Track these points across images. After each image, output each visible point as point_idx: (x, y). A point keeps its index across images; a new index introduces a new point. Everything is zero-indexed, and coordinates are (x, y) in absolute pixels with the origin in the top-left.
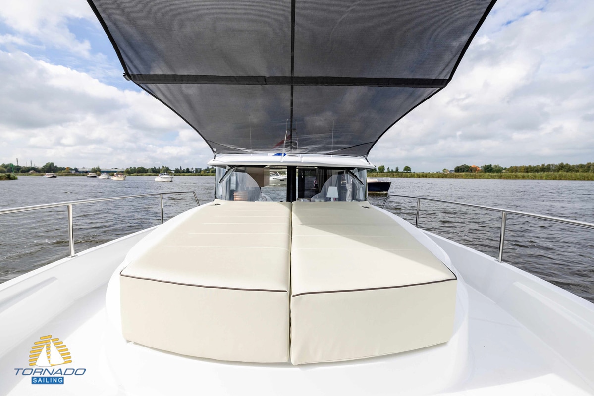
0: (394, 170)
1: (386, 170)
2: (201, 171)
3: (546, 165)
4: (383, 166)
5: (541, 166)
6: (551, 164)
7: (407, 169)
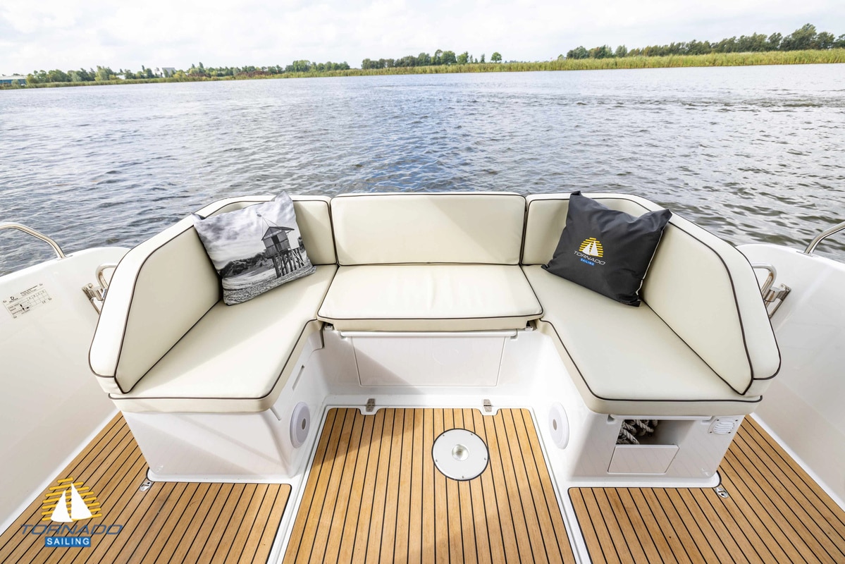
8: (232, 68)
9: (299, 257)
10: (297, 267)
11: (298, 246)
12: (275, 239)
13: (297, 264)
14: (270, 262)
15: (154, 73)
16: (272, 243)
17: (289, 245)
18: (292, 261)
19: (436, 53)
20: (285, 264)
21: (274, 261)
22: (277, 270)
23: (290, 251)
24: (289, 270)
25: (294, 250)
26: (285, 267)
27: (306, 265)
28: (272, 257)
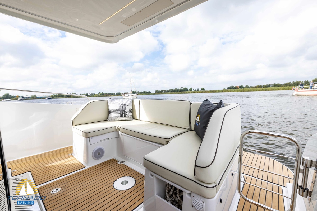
0: (197, 90)
1: (193, 90)
2: (94, 94)
3: (268, 84)
4: (192, 88)
5: (266, 85)
6: (270, 84)
7: (203, 89)
8: (113, 93)
9: (128, 114)
10: (126, 116)
11: (129, 111)
12: (123, 107)
13: (126, 115)
14: (119, 112)
15: (88, 95)
16: (121, 107)
17: (126, 109)
18: (125, 114)
19: (181, 88)
20: (123, 114)
21: (120, 112)
22: (120, 115)
23: (125, 111)
24: (124, 116)
25: (127, 111)
26: (123, 115)
27: (129, 116)
28: (120, 111)
